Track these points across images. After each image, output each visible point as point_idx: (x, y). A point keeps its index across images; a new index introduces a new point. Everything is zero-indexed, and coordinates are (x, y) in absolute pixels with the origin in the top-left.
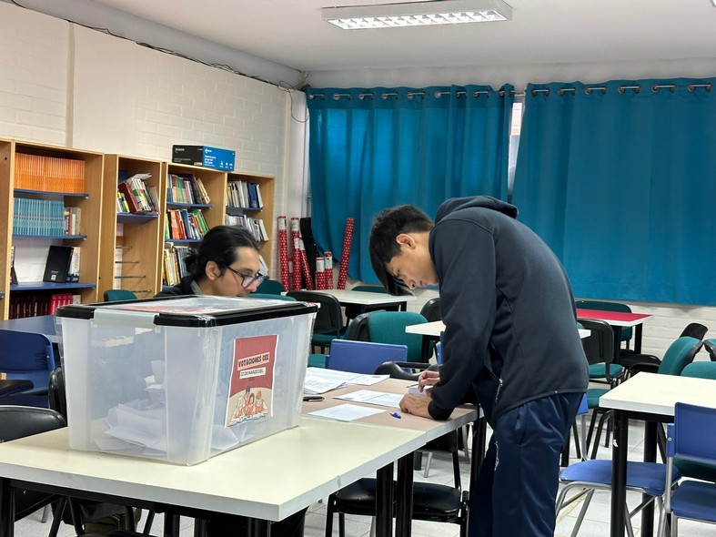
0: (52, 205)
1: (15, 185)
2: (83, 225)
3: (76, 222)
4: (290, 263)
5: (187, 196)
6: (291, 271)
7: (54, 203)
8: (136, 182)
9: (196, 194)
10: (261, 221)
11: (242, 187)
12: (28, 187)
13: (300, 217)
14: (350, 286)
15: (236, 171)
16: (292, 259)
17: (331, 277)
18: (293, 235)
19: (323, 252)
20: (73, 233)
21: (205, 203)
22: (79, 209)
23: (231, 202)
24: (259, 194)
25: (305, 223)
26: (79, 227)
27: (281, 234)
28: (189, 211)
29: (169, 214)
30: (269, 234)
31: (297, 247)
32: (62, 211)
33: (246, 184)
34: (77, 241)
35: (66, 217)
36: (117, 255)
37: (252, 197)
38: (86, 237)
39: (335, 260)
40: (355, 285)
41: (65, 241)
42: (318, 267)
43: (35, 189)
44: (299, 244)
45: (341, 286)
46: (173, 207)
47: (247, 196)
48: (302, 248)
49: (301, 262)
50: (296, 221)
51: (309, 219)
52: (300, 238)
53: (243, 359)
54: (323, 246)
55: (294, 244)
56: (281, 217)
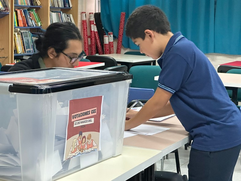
5: (27, 1)
6: (89, 44)
9: (32, 0)
10: (71, 15)
13: (94, 12)
14: (123, 51)
16: (90, 37)
17: (113, 46)
19: (107, 32)
21: (37, 5)
23: (53, 4)
25: (97, 16)
27: (83, 22)
28: (28, 10)
29: (16, 12)
30: (76, 22)
31: (93, 30)
37: (65, 1)
39: (114, 36)
40: (127, 51)
42: (105, 41)
45: (118, 52)
46: (20, 8)
47: (62, 0)
48: (96, 30)
49: (95, 38)
50: (92, 15)
51: (100, 13)
52: (94, 24)
53: (76, 114)
54: (108, 29)
55: (91, 28)
56: (83, 13)
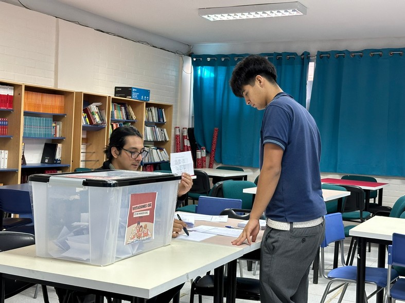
0: (46, 120)
1: (24, 109)
2: (63, 131)
3: (59, 130)
5: (123, 115)
7: (47, 119)
8: (93, 108)
9: (128, 114)
10: (165, 130)
11: (154, 110)
12: (32, 110)
13: (188, 128)
14: (215, 166)
15: (151, 101)
17: (205, 161)
18: (184, 137)
19: (200, 147)
20: (58, 136)
21: (133, 119)
22: (61, 123)
23: (148, 119)
24: (164, 115)
25: (190, 131)
26: (61, 133)
27: (176, 137)
28: (124, 124)
29: (112, 125)
30: (169, 137)
31: (186, 144)
32: (51, 124)
33: (156, 109)
34: (60, 140)
35: (54, 127)
36: (82, 148)
37: (160, 116)
38: (65, 138)
39: (206, 151)
40: (219, 166)
41: (53, 140)
42: (197, 156)
43: (36, 111)
45: (210, 167)
46: (116, 121)
47: (157, 115)
48: (189, 145)
50: (185, 130)
51: (193, 128)
52: (188, 139)
53: (136, 206)
54: (201, 144)
55: (184, 142)
56: (176, 127)
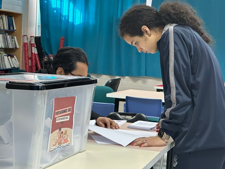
4: (30, 61)
6: (30, 65)
10: (15, 37)
11: (5, 18)
13: (35, 36)
15: (2, 10)
16: (31, 58)
18: (32, 45)
19: (47, 54)
24: (14, 22)
25: (37, 39)
27: (25, 45)
30: (19, 45)
31: (33, 52)
33: (7, 17)
37: (10, 24)
44: (35, 51)
47: (7, 23)
48: (36, 53)
49: (36, 60)
50: (32, 38)
51: (40, 37)
52: (35, 47)
53: (58, 111)
55: (32, 50)
56: (24, 36)
